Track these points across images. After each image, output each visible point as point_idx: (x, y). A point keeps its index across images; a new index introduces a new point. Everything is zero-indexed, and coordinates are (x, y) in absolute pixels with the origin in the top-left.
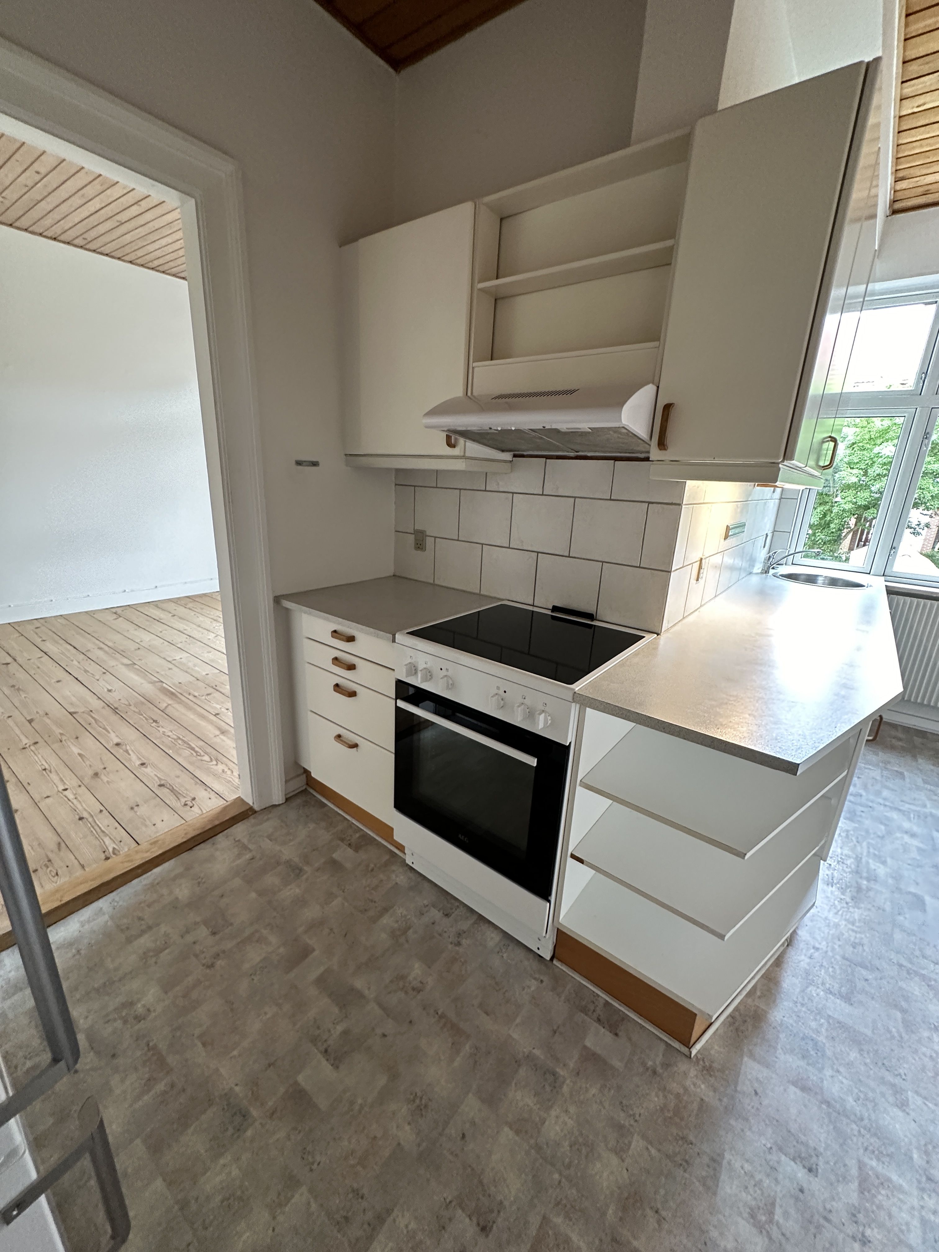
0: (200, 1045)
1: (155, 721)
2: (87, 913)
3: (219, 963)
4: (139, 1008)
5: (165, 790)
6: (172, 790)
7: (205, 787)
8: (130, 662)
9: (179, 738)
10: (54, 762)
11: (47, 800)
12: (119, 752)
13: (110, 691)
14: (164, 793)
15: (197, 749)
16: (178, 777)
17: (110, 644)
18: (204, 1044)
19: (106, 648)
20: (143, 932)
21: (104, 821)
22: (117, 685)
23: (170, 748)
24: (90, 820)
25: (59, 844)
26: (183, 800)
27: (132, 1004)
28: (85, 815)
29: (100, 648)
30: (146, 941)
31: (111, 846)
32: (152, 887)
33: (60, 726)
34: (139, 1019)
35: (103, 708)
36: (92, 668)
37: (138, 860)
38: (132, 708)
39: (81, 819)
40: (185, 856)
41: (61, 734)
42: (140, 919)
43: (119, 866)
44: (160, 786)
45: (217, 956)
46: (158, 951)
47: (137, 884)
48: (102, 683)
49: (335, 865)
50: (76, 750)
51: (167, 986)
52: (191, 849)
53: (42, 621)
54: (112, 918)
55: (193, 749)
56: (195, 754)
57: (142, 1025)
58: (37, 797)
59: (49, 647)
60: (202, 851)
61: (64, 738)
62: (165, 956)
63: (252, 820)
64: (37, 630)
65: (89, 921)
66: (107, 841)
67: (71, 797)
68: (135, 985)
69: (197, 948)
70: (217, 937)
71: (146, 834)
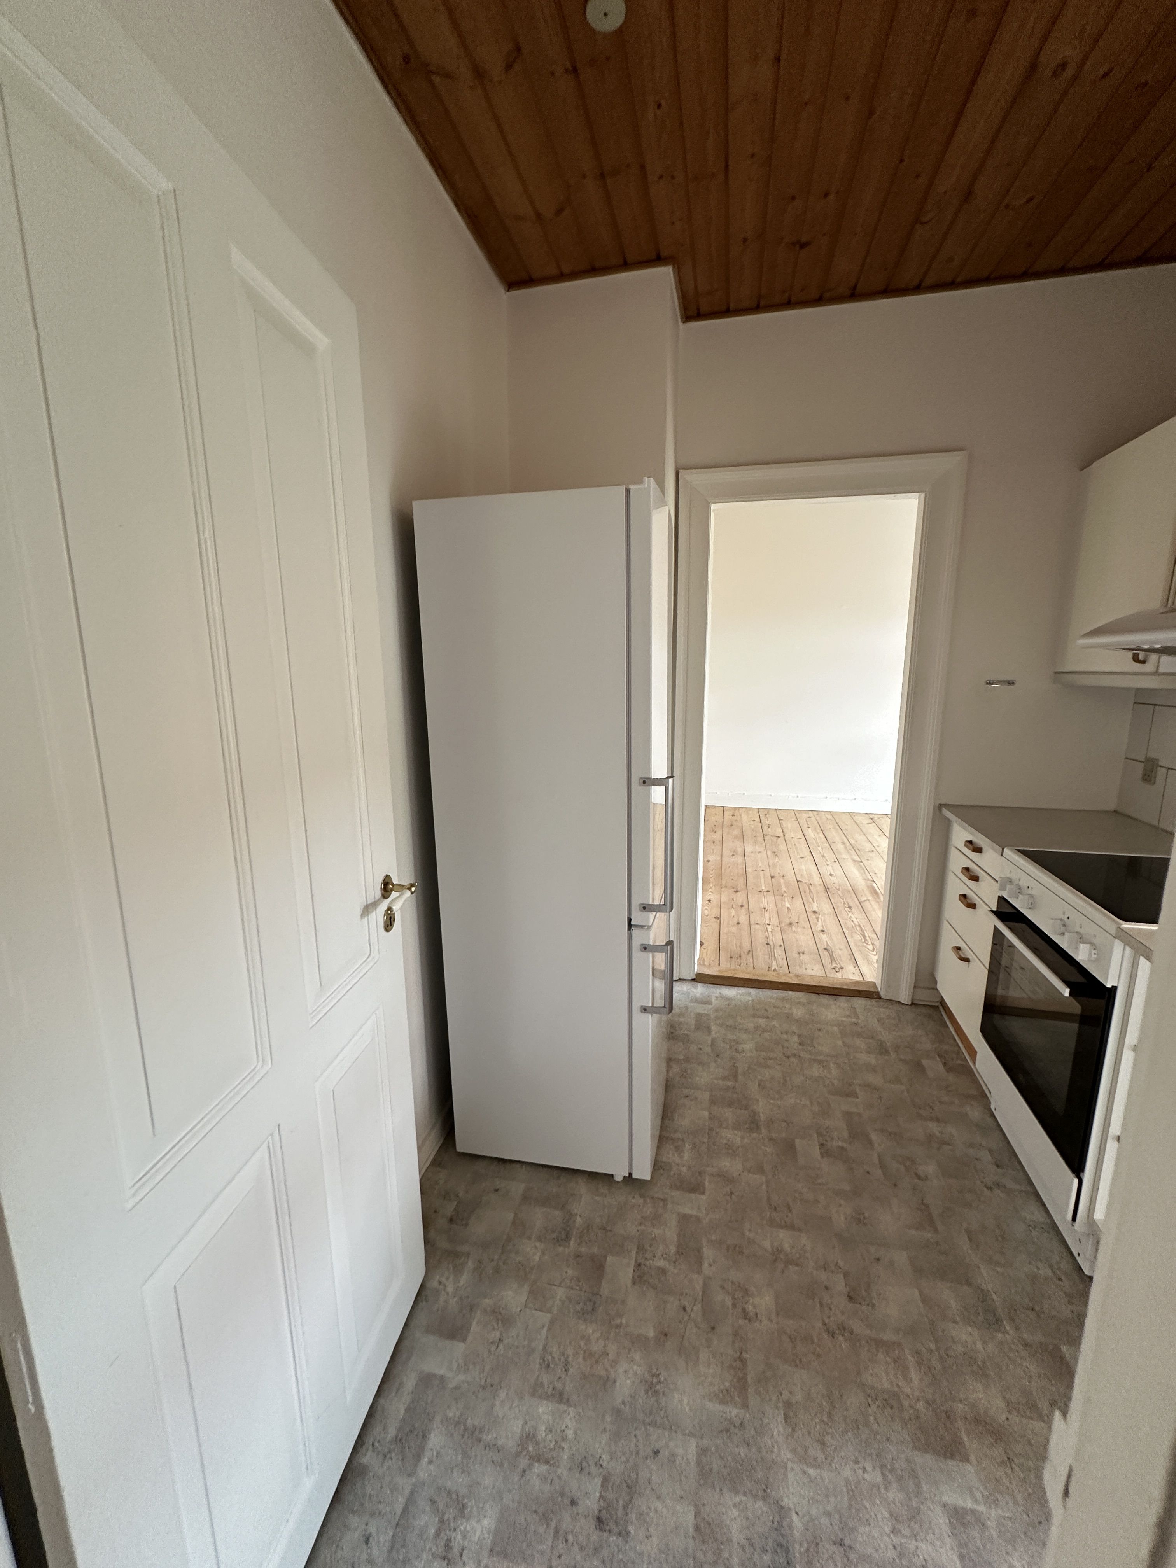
0: (757, 1084)
1: (850, 907)
2: (742, 990)
3: (793, 1059)
4: (740, 1047)
5: (826, 953)
6: (831, 956)
7: (855, 965)
8: (859, 859)
9: (860, 926)
10: (771, 906)
11: (757, 926)
12: (813, 917)
13: (831, 875)
14: (825, 955)
15: (868, 938)
16: (841, 949)
17: (853, 842)
18: (759, 1085)
19: (848, 844)
20: (762, 1017)
21: (779, 952)
22: (839, 872)
23: (848, 929)
24: (772, 947)
25: (749, 951)
26: (834, 965)
27: (738, 1043)
28: (771, 943)
29: (843, 843)
30: (762, 1022)
31: (774, 966)
32: (783, 999)
33: (787, 887)
34: (737, 1050)
35: (820, 885)
36: (829, 855)
37: (783, 979)
38: (840, 892)
39: (768, 944)
40: (813, 997)
41: (785, 892)
42: (766, 1010)
43: (772, 977)
44: (825, 949)
45: (794, 1055)
46: (764, 1031)
47: (776, 993)
48: (830, 868)
49: (918, 1067)
50: (787, 904)
51: (759, 1048)
52: (818, 994)
53: (815, 813)
54: (753, 1000)
55: (864, 937)
56: (863, 941)
57: (738, 1055)
58: (752, 922)
59: (810, 833)
60: (825, 1000)
61: (785, 895)
62: (766, 1035)
63: (873, 1002)
64: (808, 819)
65: (741, 995)
66: (774, 963)
67: (770, 930)
68: (745, 1036)
69: (786, 1044)
70: (801, 1047)
71: (796, 970)
